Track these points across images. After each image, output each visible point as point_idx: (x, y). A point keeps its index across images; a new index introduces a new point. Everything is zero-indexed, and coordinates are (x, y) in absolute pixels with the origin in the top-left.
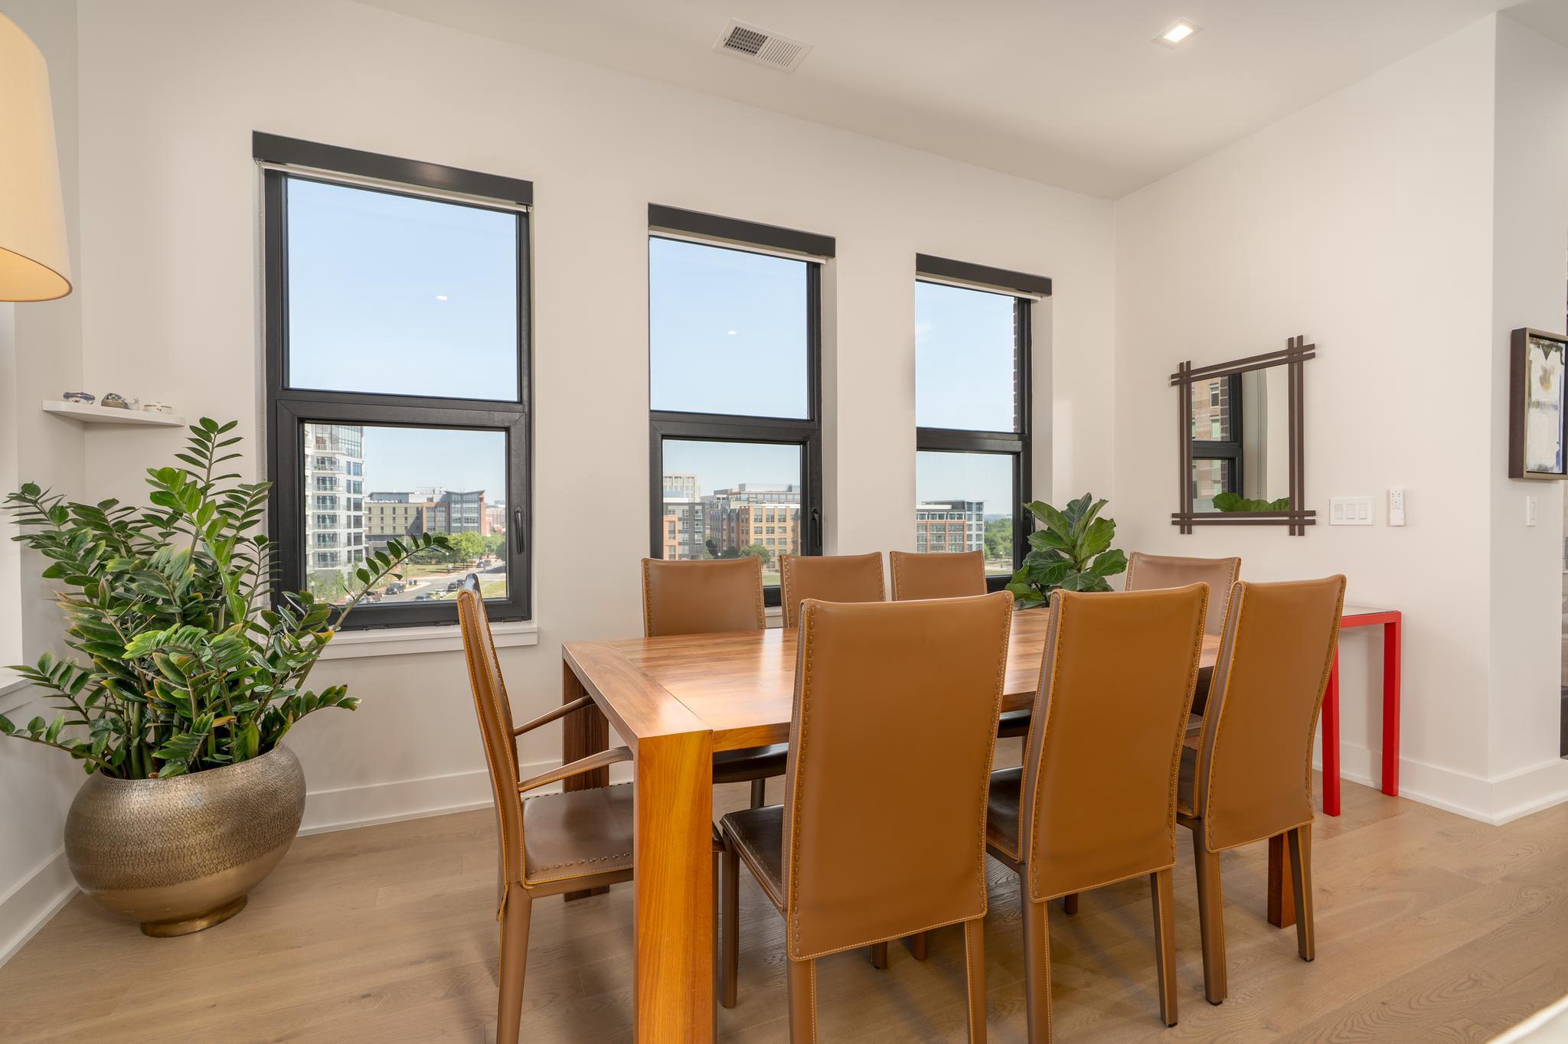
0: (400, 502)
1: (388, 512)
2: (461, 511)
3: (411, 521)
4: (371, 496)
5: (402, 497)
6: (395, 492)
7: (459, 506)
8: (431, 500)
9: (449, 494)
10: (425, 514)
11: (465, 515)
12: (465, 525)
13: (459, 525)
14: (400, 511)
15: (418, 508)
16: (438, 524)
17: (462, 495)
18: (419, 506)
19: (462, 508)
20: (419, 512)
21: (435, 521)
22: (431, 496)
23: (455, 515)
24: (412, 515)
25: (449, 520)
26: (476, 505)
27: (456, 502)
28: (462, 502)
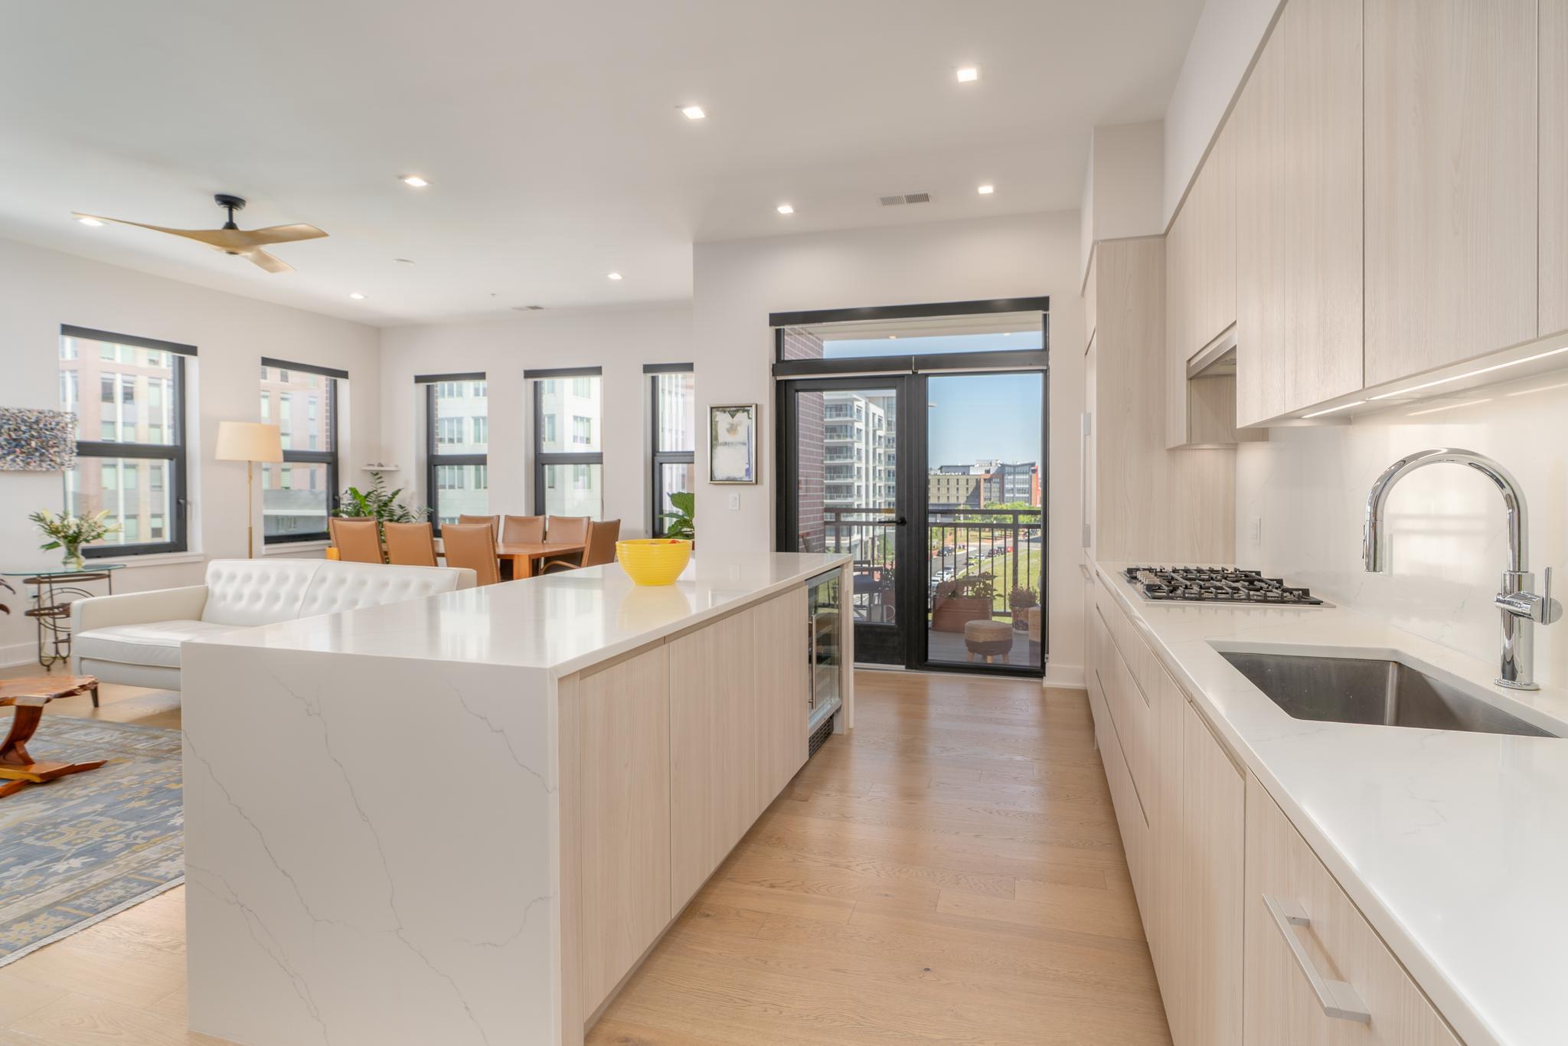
0: (964, 474)
1: (953, 483)
2: (1014, 482)
3: (970, 490)
4: (941, 468)
5: (965, 469)
6: (960, 465)
7: (1012, 477)
8: (988, 472)
9: (1003, 466)
10: (983, 485)
11: (1017, 486)
12: (1017, 495)
13: (1012, 495)
14: (963, 482)
15: (977, 480)
16: (993, 494)
17: (1015, 467)
18: (978, 478)
19: (1014, 479)
20: (978, 482)
21: (991, 492)
22: (988, 468)
23: (1008, 486)
24: (972, 484)
25: (1002, 490)
26: (1026, 477)
27: (1010, 474)
28: (1014, 473)
